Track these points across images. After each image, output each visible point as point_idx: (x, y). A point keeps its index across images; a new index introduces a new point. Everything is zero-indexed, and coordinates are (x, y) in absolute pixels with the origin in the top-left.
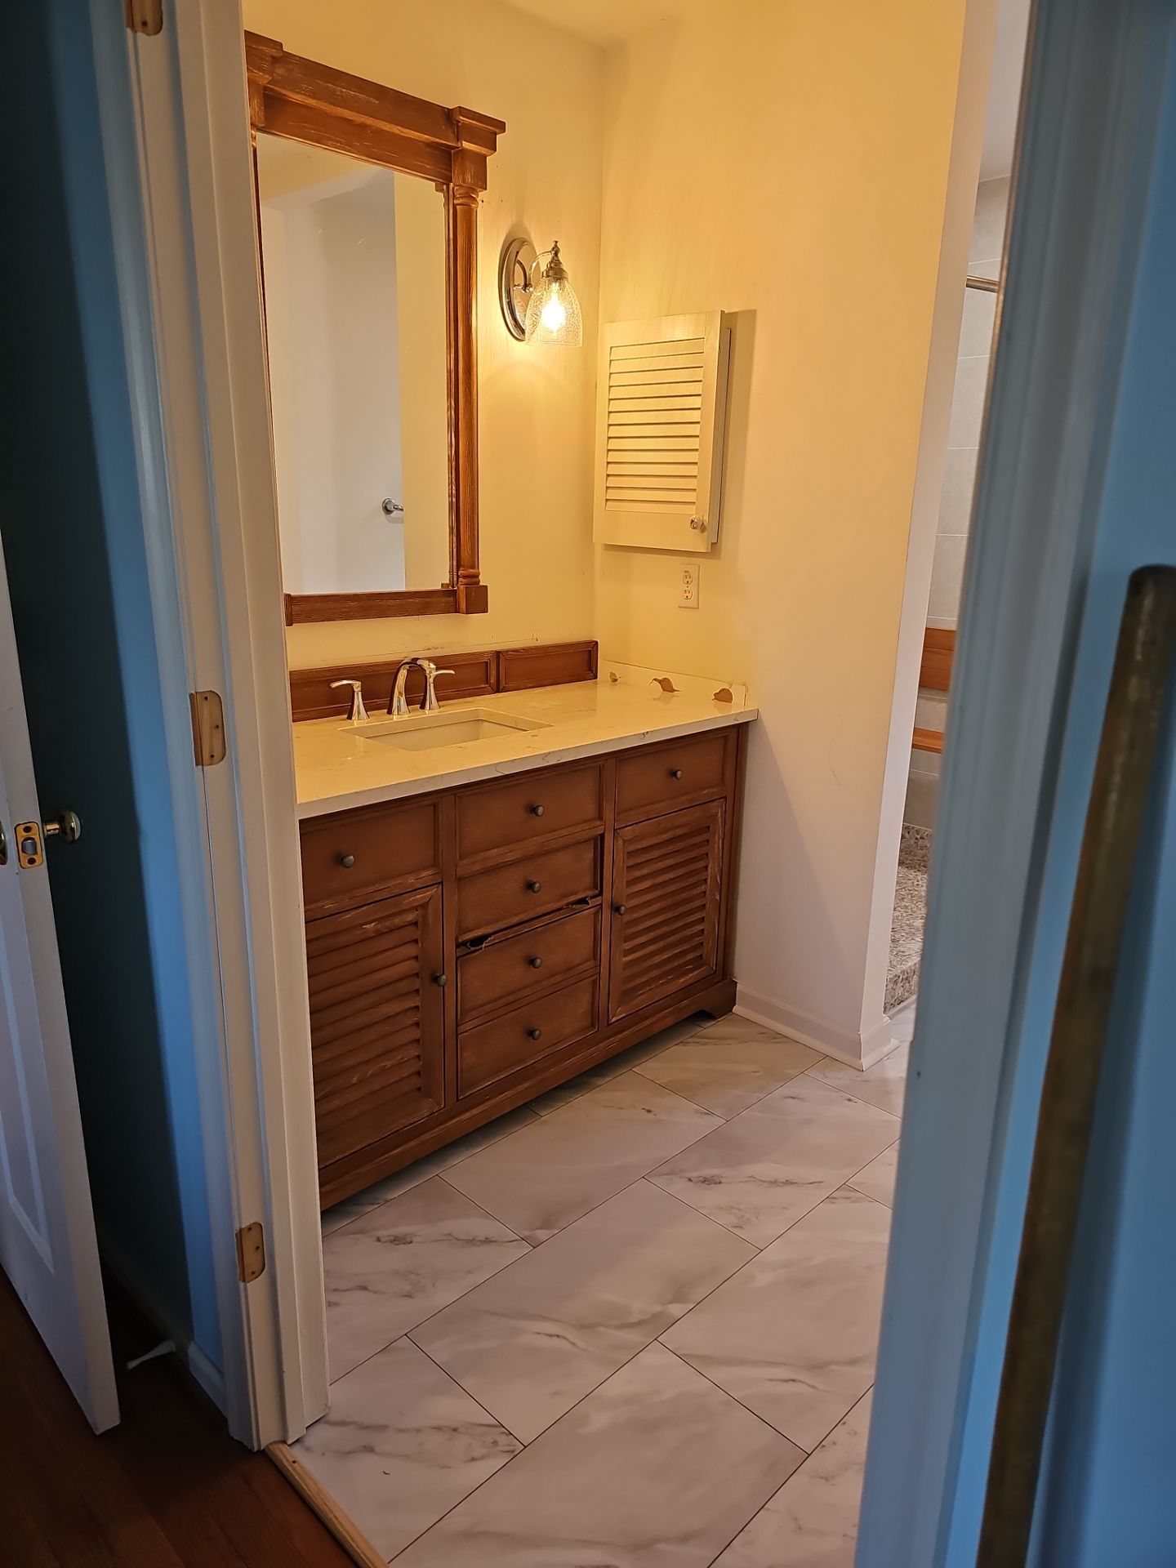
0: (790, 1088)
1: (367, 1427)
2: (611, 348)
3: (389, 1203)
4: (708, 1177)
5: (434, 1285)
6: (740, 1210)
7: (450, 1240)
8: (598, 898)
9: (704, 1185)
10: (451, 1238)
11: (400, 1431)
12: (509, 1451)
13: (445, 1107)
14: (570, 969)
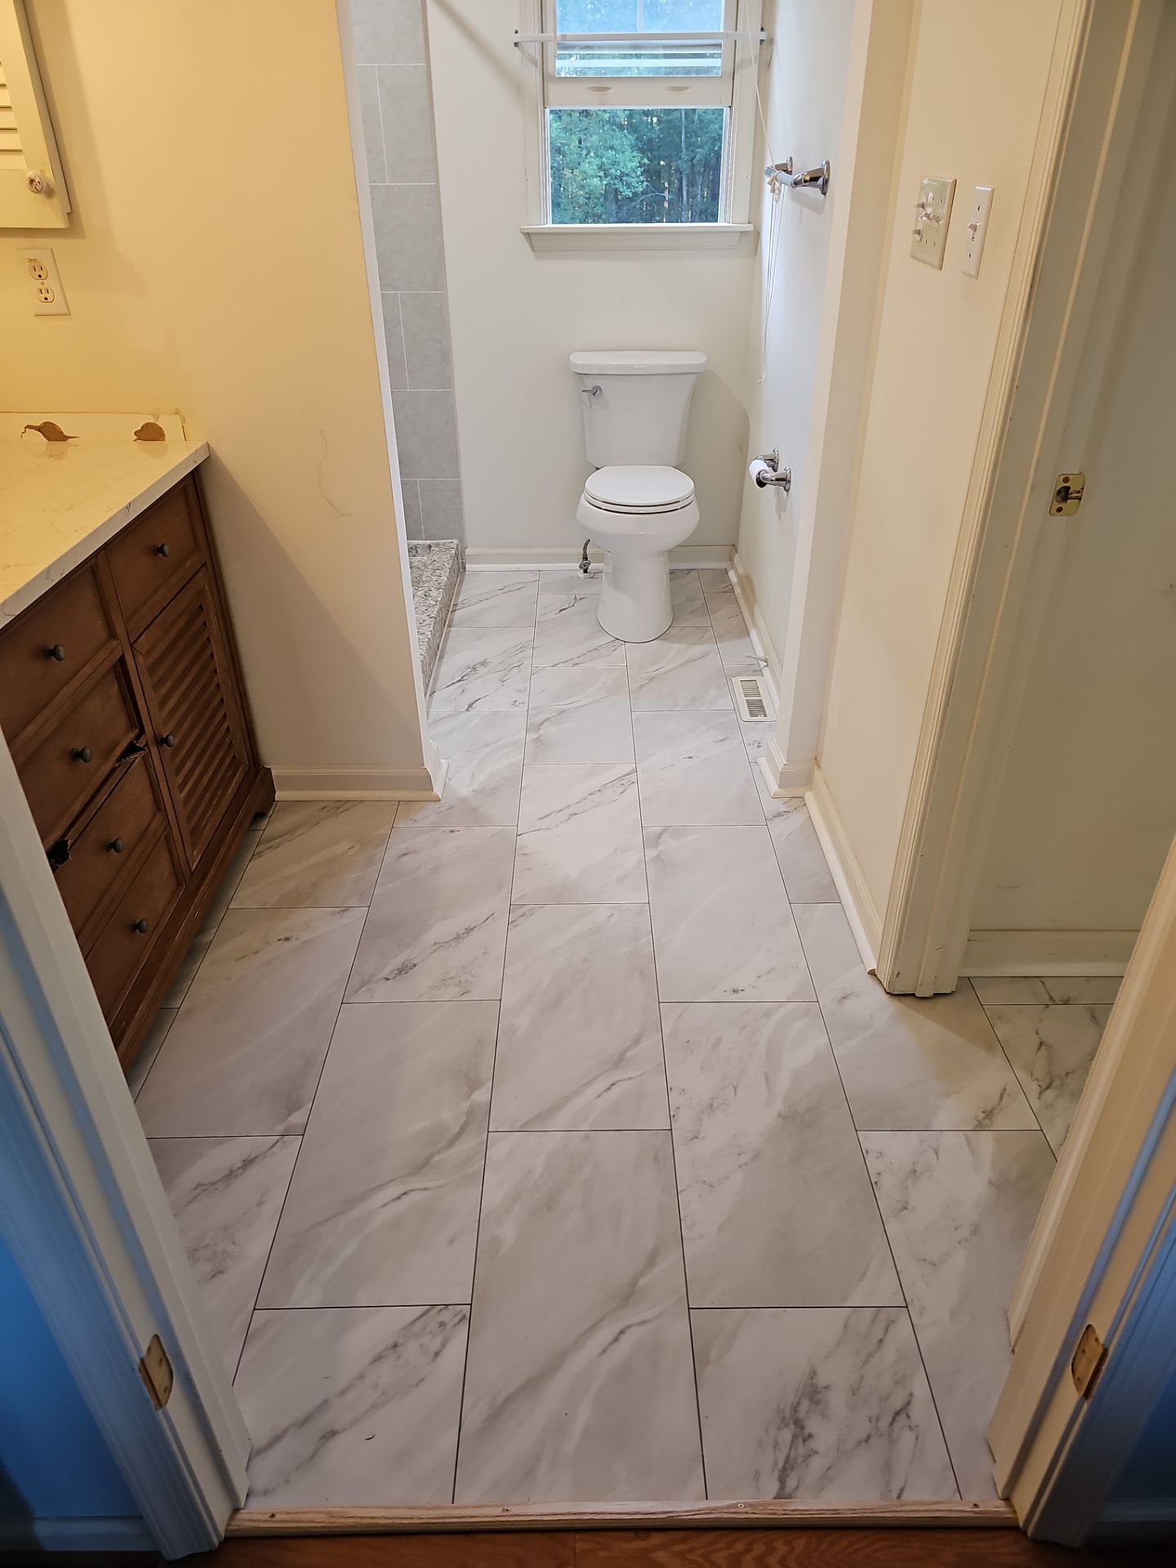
0: (395, 847)
1: (307, 1420)
4: (400, 967)
5: (234, 1243)
6: (453, 978)
7: (206, 1190)
8: (142, 738)
9: (404, 976)
10: (204, 1187)
11: (344, 1392)
12: (460, 1321)
14: (144, 833)
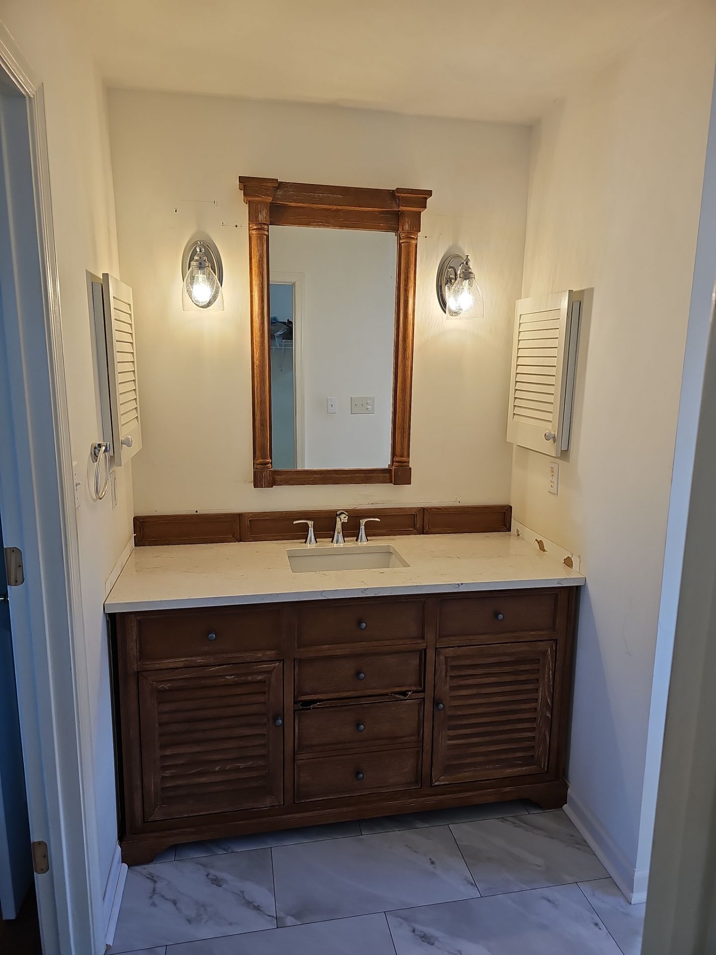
0: (555, 893)
2: (521, 315)
3: (233, 854)
4: (428, 935)
5: (207, 921)
8: (422, 694)
9: (420, 940)
10: (241, 895)
13: (284, 804)
14: (394, 738)
